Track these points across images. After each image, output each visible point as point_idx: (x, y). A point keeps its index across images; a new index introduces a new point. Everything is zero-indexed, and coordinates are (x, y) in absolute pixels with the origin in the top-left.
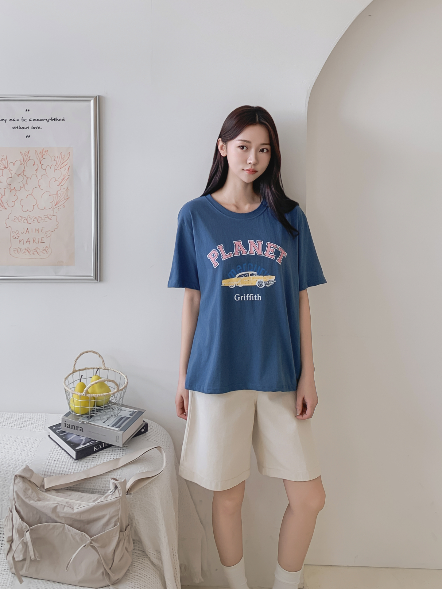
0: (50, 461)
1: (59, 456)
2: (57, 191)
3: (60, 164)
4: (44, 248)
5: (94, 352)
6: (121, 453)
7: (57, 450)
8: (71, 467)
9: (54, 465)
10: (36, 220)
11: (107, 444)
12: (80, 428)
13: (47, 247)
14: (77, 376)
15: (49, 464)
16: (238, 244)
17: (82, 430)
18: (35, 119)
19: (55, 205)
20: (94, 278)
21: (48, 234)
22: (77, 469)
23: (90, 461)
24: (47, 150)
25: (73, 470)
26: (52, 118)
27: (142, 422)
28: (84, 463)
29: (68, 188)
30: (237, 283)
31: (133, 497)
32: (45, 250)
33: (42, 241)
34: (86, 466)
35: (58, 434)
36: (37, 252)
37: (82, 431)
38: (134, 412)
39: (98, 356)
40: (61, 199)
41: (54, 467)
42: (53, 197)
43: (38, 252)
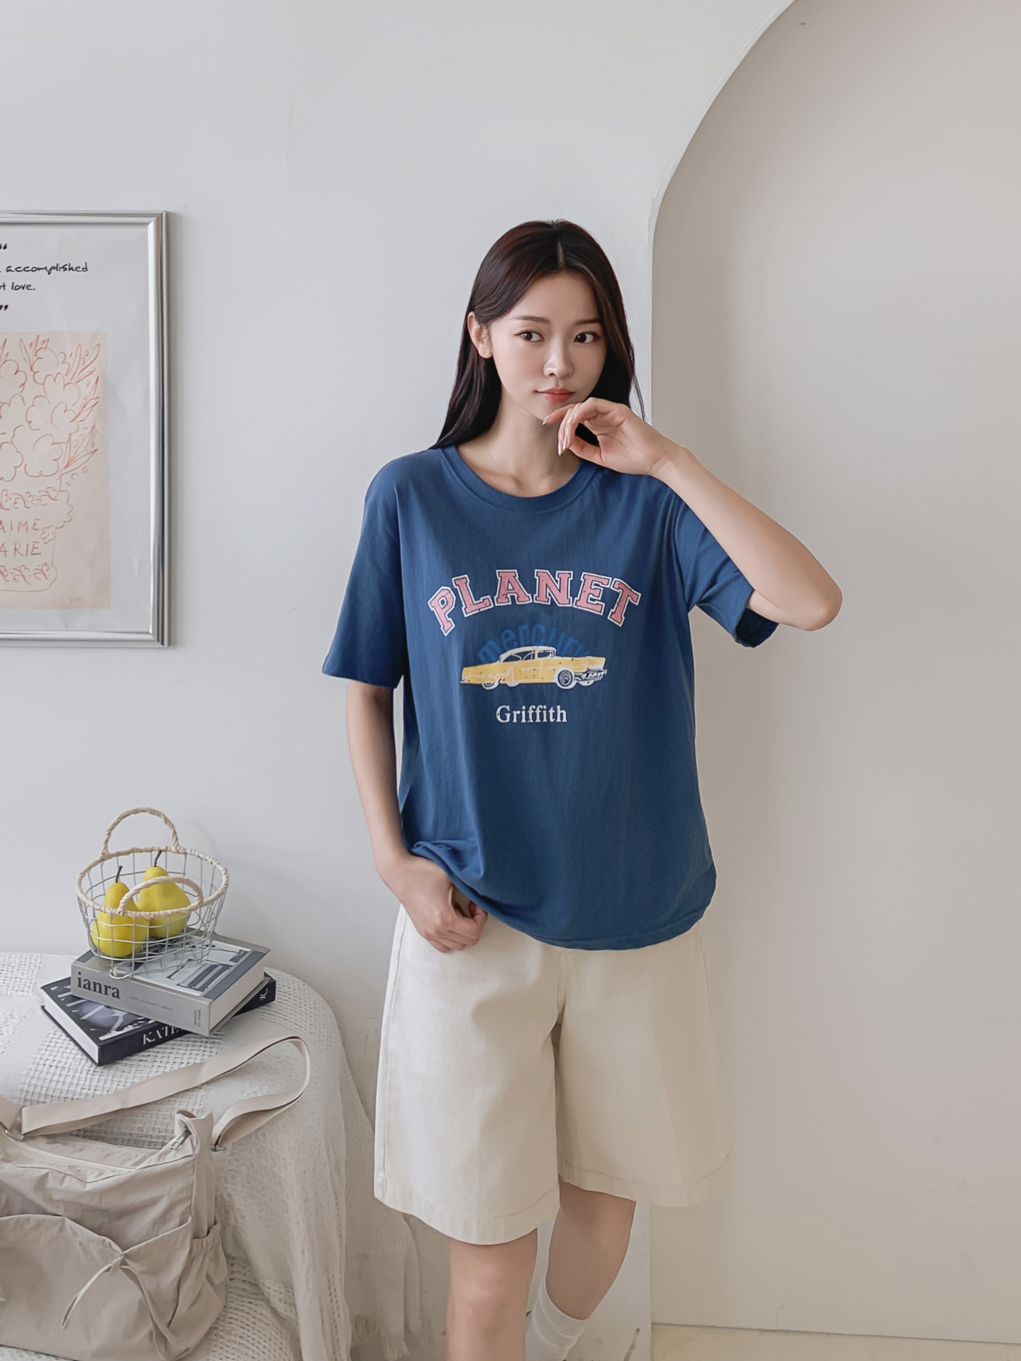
0: (40, 1067)
1: (62, 1057)
2: (70, 434)
3: (77, 369)
4: (38, 566)
5: (153, 812)
6: (208, 1049)
7: (58, 1041)
8: (87, 1083)
9: (49, 1077)
10: (20, 502)
11: (175, 1030)
12: (114, 989)
13: (46, 564)
14: (110, 867)
15: (37, 1074)
16: (508, 579)
17: (117, 995)
18: (20, 268)
19: (66, 467)
20: (156, 638)
21: (48, 535)
22: (101, 1089)
23: (133, 1069)
24: (46, 339)
25: (92, 1088)
26: (58, 265)
27: (262, 977)
28: (119, 1074)
29: (94, 427)
30: (503, 676)
31: (230, 1155)
32: (42, 571)
33: (35, 550)
34: (123, 1079)
35: (61, 1004)
36: (24, 577)
37: (118, 997)
38: (243, 953)
39: (162, 820)
40: (78, 453)
41: (48, 1081)
42: (61, 447)
43: (24, 575)
